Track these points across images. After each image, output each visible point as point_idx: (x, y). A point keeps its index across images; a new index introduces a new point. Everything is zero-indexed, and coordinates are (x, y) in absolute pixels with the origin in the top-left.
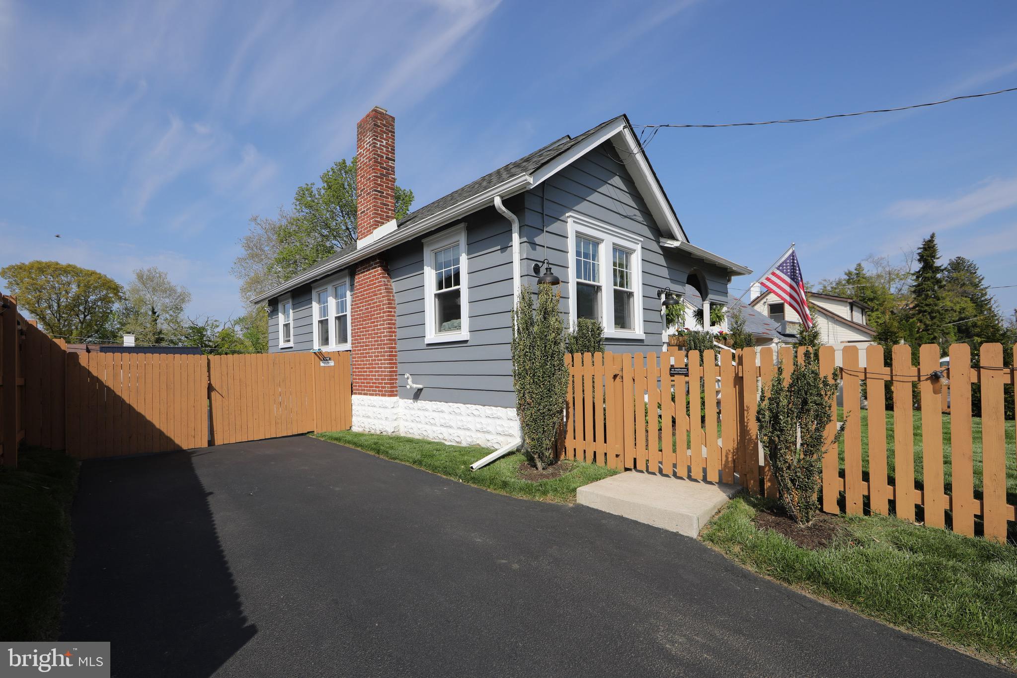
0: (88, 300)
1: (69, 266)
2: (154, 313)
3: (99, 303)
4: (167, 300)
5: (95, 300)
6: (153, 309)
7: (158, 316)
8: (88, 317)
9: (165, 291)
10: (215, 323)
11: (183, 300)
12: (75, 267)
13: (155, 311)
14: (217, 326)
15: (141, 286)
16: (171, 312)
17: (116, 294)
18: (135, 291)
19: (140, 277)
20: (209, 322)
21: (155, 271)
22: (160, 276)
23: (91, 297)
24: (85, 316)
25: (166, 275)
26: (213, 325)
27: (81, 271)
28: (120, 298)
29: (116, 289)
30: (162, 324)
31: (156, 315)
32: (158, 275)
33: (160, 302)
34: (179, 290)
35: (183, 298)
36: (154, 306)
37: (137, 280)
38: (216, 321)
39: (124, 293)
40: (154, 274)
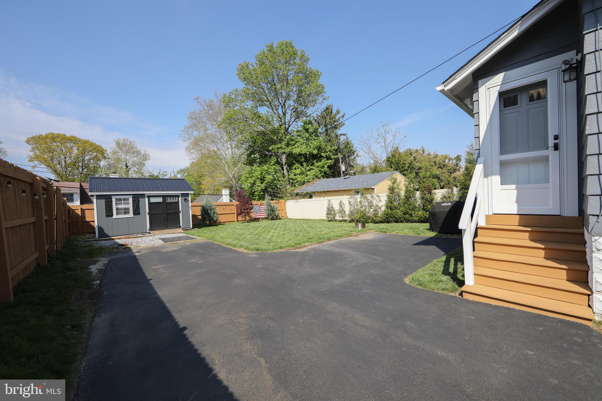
0: (84, 159)
1: (72, 136)
2: (127, 167)
3: (92, 161)
4: (135, 159)
5: (89, 159)
6: (127, 164)
7: (129, 169)
8: (85, 170)
9: (134, 153)
10: (165, 173)
11: (145, 159)
12: (76, 138)
13: (128, 165)
14: (166, 175)
15: (118, 150)
16: (137, 166)
17: (103, 155)
18: (114, 153)
19: (118, 144)
20: (161, 173)
21: (128, 141)
22: (131, 144)
23: (86, 157)
24: (83, 169)
25: (134, 143)
26: (163, 175)
27: (80, 140)
28: (105, 158)
29: (102, 152)
30: (132, 174)
31: (128, 168)
32: (129, 143)
33: (131, 159)
34: (143, 152)
35: (146, 157)
36: (127, 162)
37: (116, 146)
38: (165, 172)
39: (107, 154)
40: (126, 142)
